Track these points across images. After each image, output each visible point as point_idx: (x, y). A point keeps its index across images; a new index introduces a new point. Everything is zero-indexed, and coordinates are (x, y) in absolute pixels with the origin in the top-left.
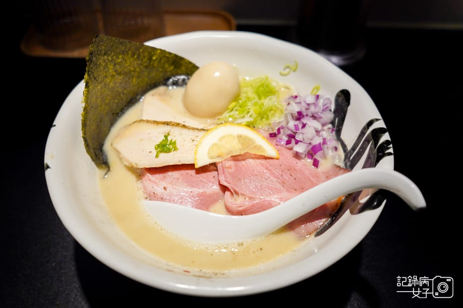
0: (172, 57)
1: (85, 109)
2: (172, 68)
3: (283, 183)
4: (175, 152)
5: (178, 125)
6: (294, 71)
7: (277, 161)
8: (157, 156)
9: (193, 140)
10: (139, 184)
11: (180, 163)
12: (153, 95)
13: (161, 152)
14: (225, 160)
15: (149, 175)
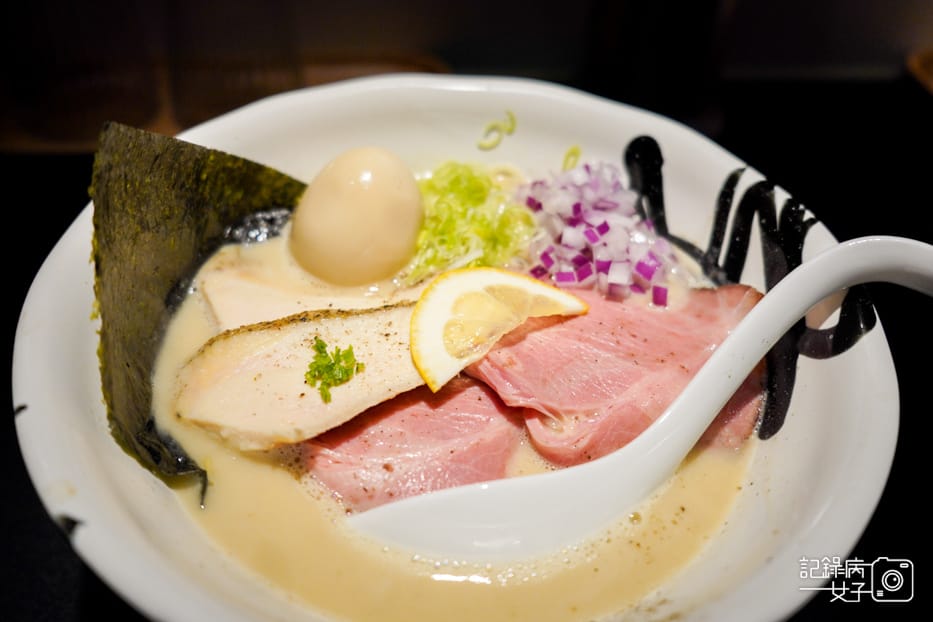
0: (239, 168)
1: (104, 334)
2: (239, 195)
3: (631, 356)
4: (360, 374)
5: (327, 313)
6: (510, 132)
7: (586, 318)
8: (326, 398)
9: (387, 335)
10: (309, 485)
11: (392, 395)
12: (219, 269)
13: (329, 385)
14: (491, 350)
15: (327, 451)
